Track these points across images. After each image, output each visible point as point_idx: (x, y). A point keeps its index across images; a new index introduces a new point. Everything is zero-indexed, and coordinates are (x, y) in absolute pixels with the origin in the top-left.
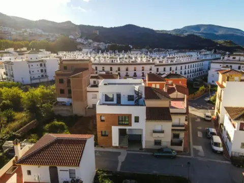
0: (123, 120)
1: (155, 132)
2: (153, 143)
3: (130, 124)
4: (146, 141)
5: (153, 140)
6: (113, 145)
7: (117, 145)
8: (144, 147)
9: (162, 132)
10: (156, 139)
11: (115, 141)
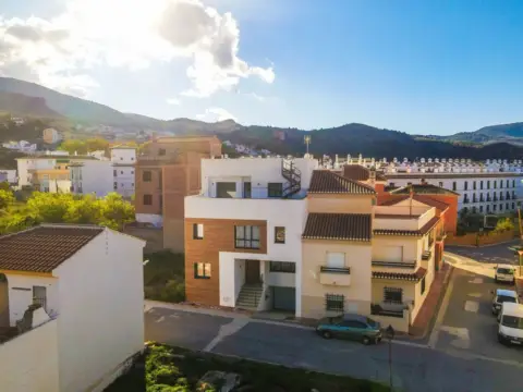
0: (248, 237)
1: (324, 270)
2: (323, 306)
3: (263, 250)
4: (303, 297)
5: (321, 294)
6: (222, 303)
7: (232, 303)
8: (298, 314)
9: (347, 271)
10: (330, 292)
11: (228, 294)
